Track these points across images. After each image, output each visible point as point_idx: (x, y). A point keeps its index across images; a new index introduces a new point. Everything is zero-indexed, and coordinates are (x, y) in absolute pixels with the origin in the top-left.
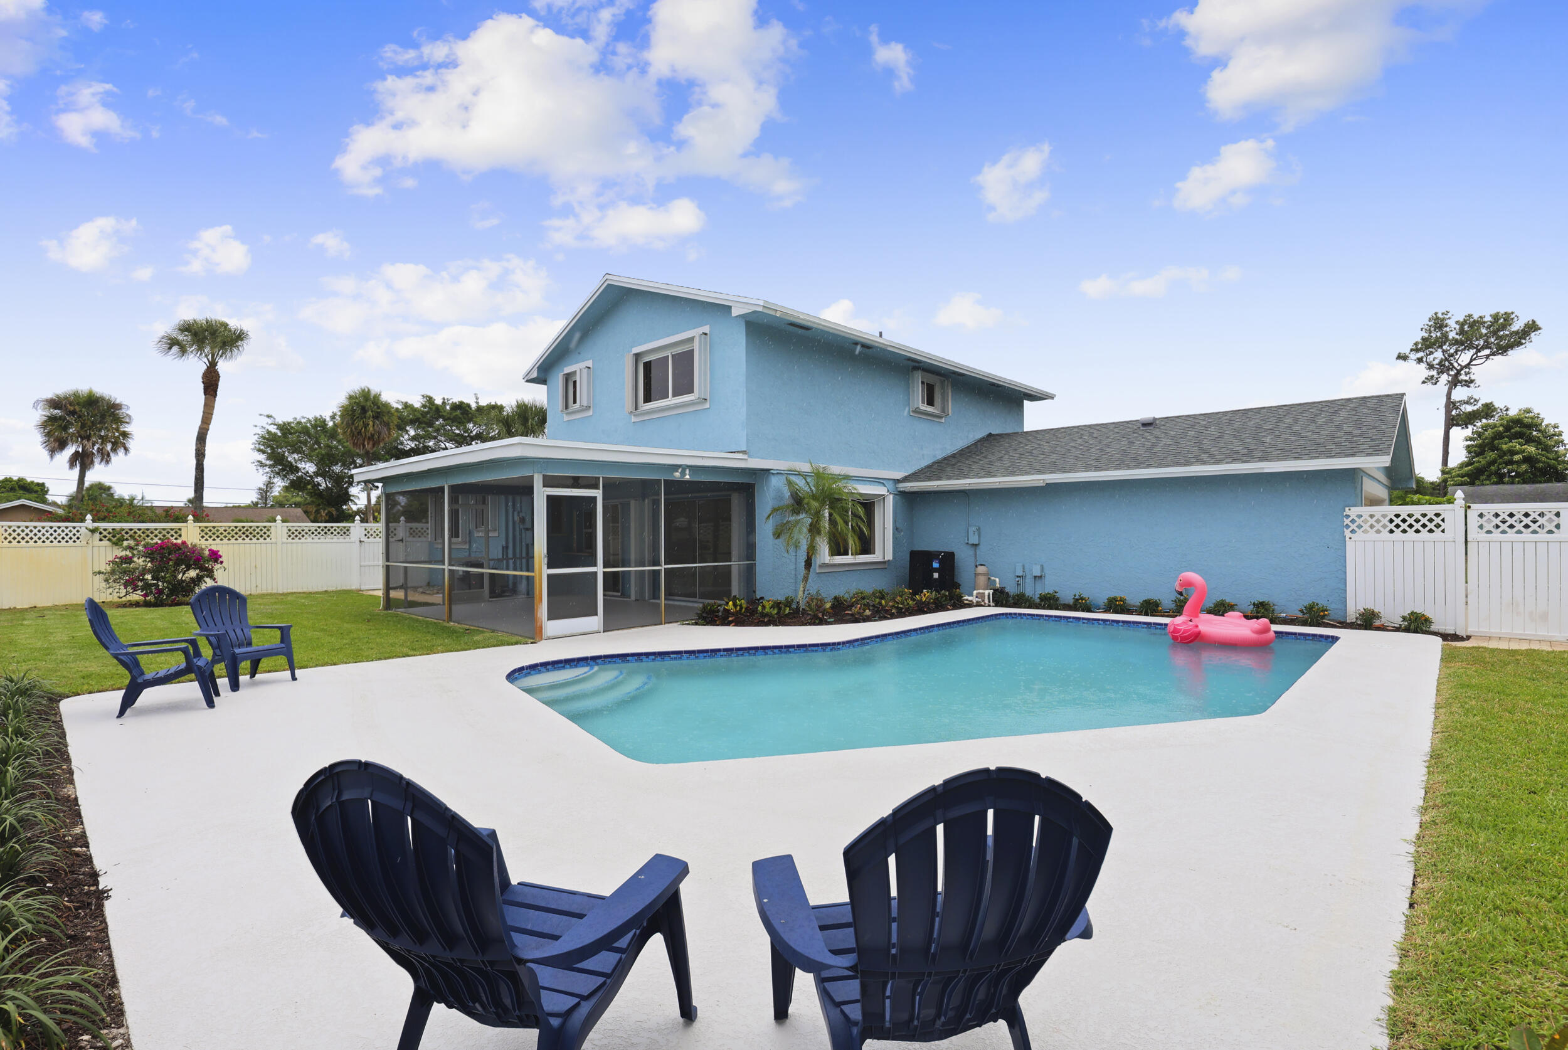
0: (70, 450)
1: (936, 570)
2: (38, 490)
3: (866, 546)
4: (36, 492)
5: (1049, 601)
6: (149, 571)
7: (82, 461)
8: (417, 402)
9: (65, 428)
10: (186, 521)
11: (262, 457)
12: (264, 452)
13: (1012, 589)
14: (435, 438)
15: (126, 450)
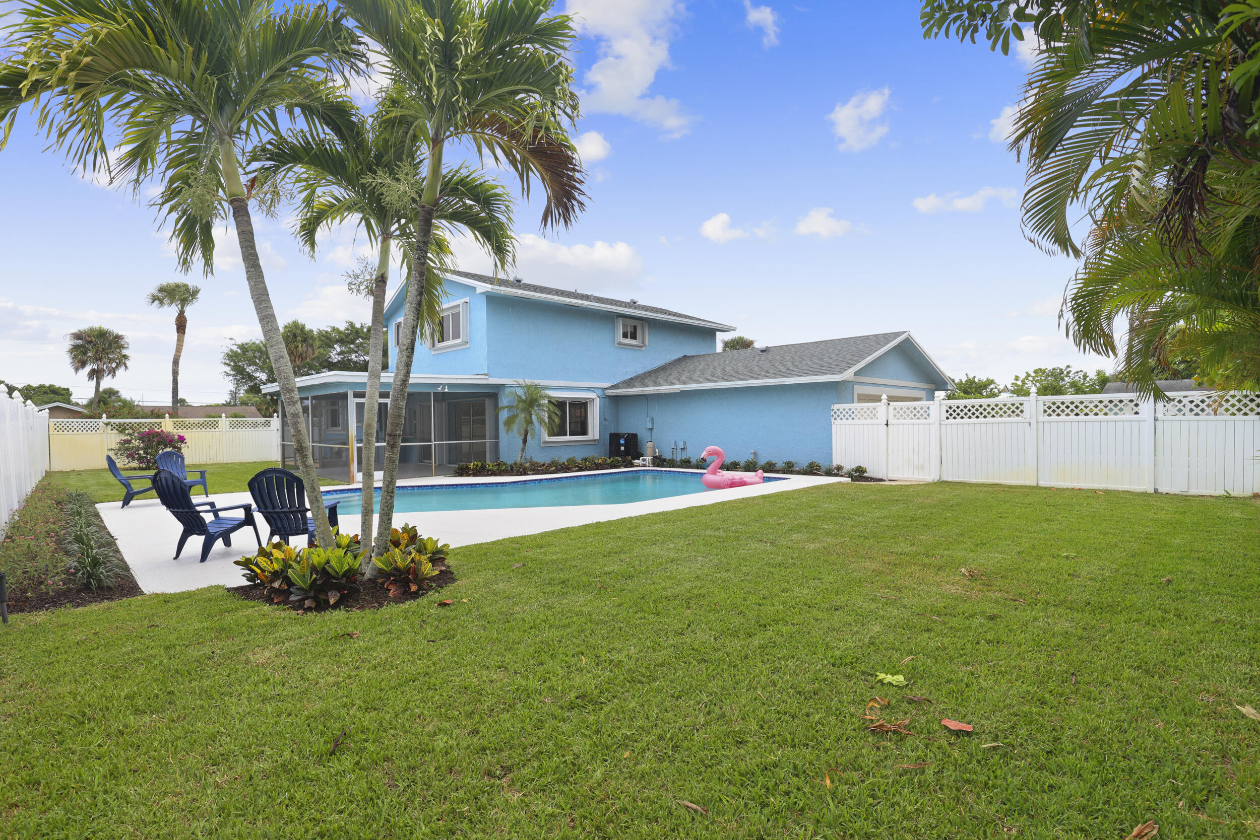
0: (88, 368)
1: (622, 445)
2: (63, 394)
3: (584, 432)
4: (63, 395)
5: (686, 463)
6: (141, 449)
7: (96, 375)
8: (342, 327)
9: (85, 353)
10: (164, 418)
11: (228, 369)
12: (229, 365)
13: (668, 455)
14: (356, 352)
15: (126, 367)
